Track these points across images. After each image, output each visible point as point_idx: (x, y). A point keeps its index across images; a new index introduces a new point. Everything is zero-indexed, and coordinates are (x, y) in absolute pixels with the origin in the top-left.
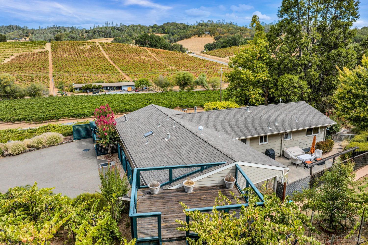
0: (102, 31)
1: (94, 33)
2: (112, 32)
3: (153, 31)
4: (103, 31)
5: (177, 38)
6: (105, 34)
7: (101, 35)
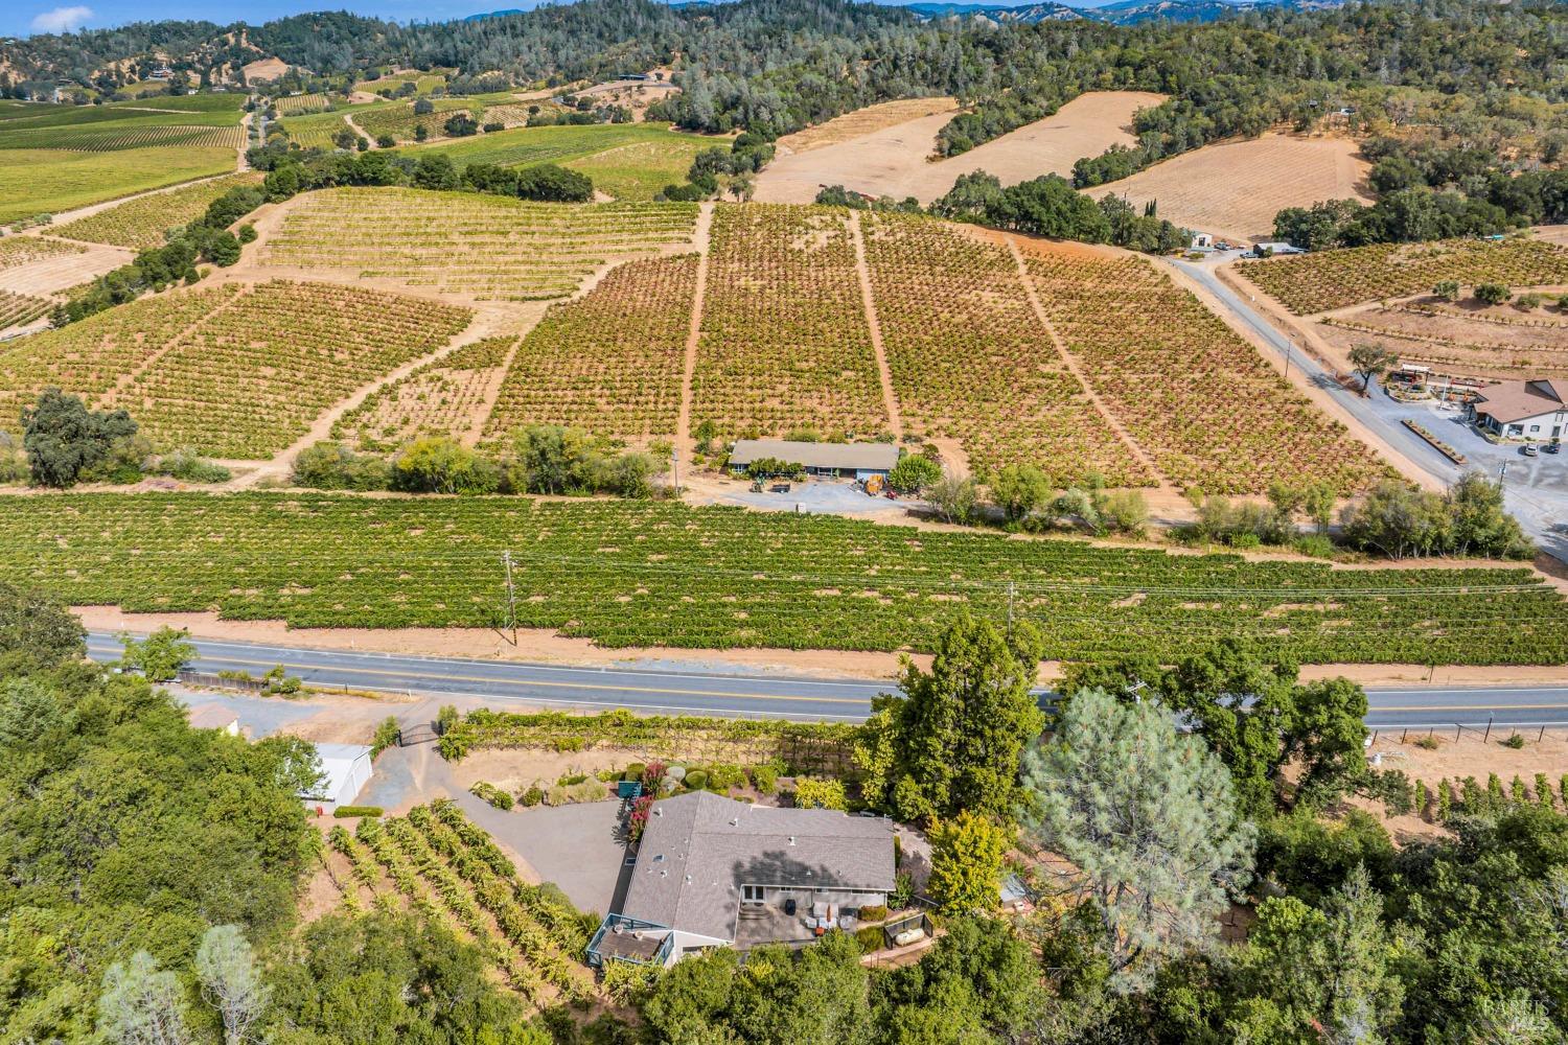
0: (923, 57)
1: (896, 66)
2: (963, 58)
3: (1116, 79)
4: (929, 55)
5: (1205, 131)
6: (933, 71)
7: (918, 74)
